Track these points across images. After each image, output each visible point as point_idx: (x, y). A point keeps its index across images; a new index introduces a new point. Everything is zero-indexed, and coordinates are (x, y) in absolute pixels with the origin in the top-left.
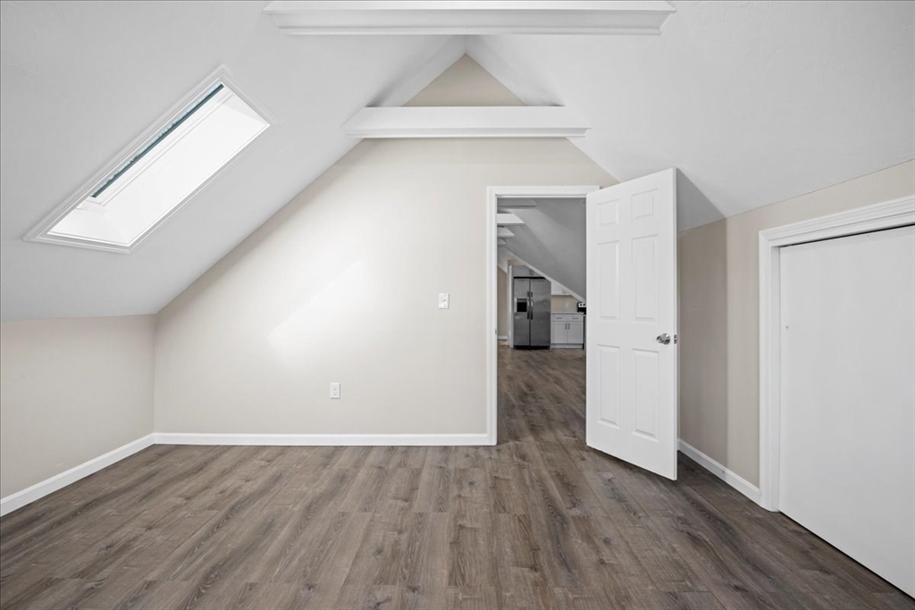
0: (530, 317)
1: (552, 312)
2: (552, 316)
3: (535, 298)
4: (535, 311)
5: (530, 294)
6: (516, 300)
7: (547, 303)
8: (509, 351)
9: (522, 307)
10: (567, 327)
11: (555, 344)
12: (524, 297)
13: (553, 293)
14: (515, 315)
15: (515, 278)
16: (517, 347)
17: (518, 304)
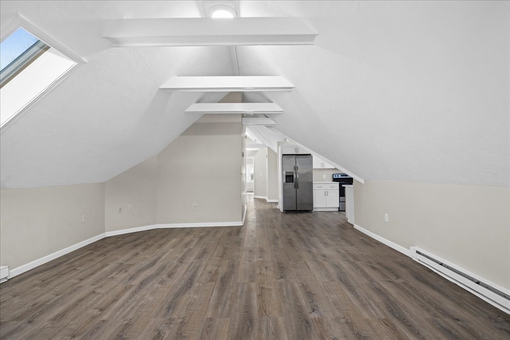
0: (296, 186)
1: (314, 183)
2: (314, 185)
3: (299, 171)
4: (300, 181)
5: (296, 168)
6: (284, 173)
7: (310, 174)
8: (280, 215)
9: (289, 178)
10: (326, 194)
11: (317, 208)
12: (290, 169)
13: (314, 167)
14: (284, 185)
15: (283, 155)
16: (287, 211)
17: (286, 176)
